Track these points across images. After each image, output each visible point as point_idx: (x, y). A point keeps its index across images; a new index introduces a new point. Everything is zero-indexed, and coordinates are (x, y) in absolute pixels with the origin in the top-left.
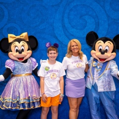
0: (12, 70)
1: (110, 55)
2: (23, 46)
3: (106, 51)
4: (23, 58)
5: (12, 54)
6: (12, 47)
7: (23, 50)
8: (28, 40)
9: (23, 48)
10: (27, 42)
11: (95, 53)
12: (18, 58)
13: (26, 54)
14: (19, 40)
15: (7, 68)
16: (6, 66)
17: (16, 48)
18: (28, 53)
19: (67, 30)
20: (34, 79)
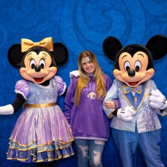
0: (25, 97)
4: (43, 78)
5: (25, 71)
7: (42, 66)
9: (42, 62)
12: (35, 79)
13: (47, 73)
15: (18, 94)
16: (16, 90)
18: (50, 71)
19: (81, 33)
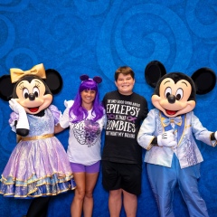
1: (185, 105)
2: (36, 87)
3: (179, 97)
6: (18, 89)
8: (44, 77)
10: (44, 80)
11: (158, 101)
14: (29, 78)
17: (26, 91)
20: (59, 143)
